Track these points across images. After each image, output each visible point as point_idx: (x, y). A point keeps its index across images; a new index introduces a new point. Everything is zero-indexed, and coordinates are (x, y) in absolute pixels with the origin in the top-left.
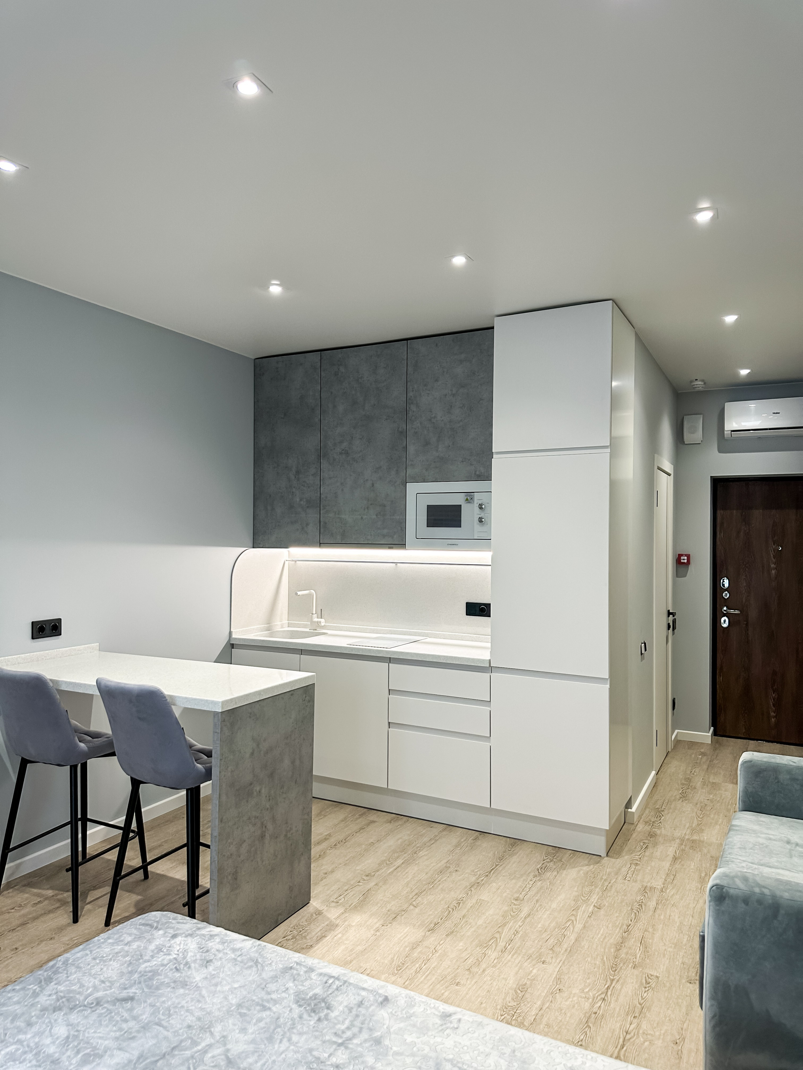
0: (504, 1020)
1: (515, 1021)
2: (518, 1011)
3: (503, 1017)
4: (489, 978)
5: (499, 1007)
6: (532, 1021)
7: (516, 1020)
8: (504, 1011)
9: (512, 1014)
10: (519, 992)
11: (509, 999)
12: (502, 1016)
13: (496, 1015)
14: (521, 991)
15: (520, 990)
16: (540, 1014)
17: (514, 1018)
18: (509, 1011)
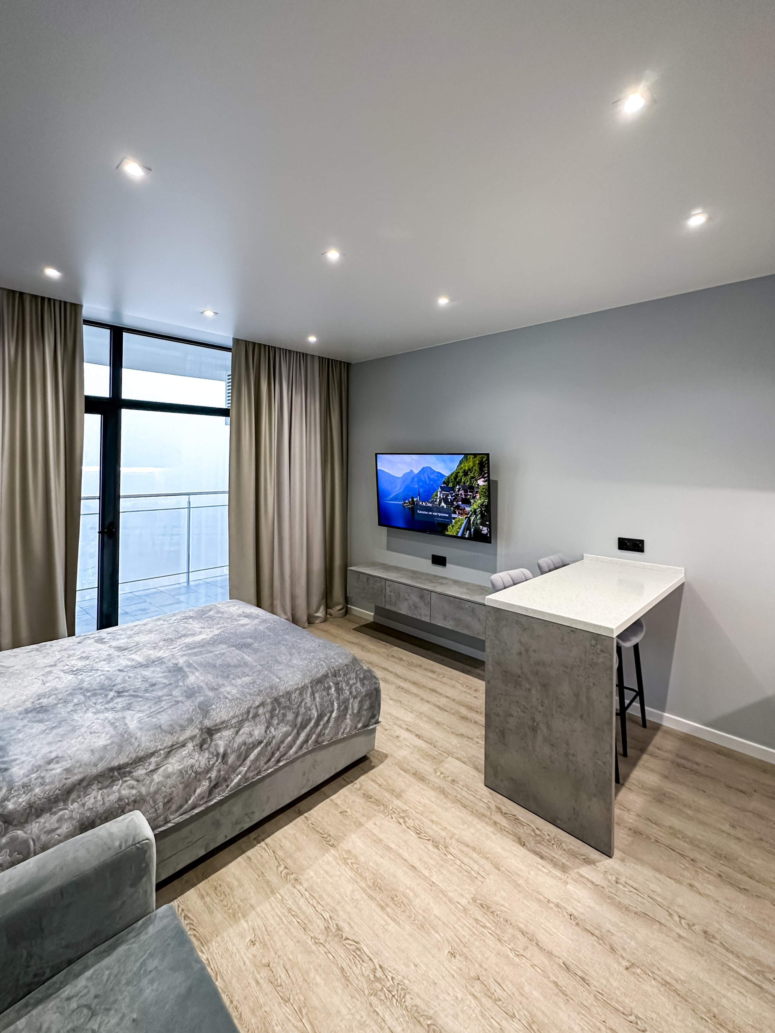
0: (385, 977)
1: (380, 988)
2: (394, 1001)
3: (390, 978)
4: (459, 996)
5: (406, 982)
6: (376, 1009)
7: (382, 990)
8: (398, 984)
9: (393, 991)
10: (429, 1022)
11: (418, 1002)
12: (392, 978)
13: (393, 972)
14: (428, 1025)
15: (431, 1024)
16: (383, 1024)
17: (385, 989)
18: (397, 990)
